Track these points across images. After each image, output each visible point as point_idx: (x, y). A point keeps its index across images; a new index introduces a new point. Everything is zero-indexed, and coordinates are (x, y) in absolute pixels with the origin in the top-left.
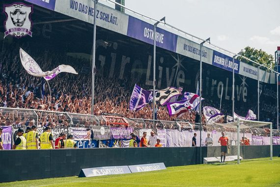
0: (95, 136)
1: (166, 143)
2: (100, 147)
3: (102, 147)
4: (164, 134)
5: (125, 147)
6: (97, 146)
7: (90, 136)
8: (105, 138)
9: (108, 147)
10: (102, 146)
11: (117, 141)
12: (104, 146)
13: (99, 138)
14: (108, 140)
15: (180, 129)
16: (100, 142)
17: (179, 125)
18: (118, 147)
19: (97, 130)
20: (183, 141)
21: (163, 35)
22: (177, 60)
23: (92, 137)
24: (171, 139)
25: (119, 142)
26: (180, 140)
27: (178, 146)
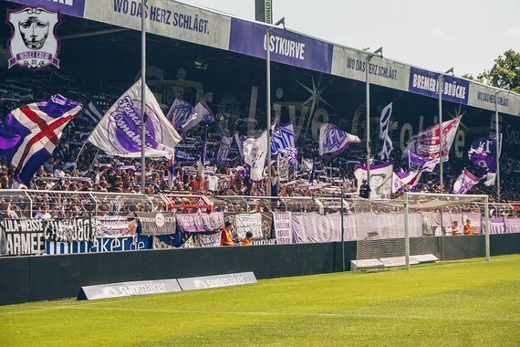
0: (143, 230)
1: (291, 237)
2: (155, 248)
3: (160, 248)
4: (287, 221)
5: (208, 246)
6: (150, 246)
7: (135, 230)
8: (165, 232)
9: (170, 247)
10: (158, 246)
11: (189, 236)
12: (163, 246)
13: (154, 231)
14: (171, 235)
15: (322, 211)
16: (155, 239)
17: (320, 204)
18: (192, 247)
19: (148, 220)
20: (328, 231)
21: (303, 45)
22: (311, 91)
23: (139, 230)
24: (303, 228)
25: (193, 238)
26: (321, 229)
27: (318, 241)
